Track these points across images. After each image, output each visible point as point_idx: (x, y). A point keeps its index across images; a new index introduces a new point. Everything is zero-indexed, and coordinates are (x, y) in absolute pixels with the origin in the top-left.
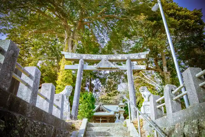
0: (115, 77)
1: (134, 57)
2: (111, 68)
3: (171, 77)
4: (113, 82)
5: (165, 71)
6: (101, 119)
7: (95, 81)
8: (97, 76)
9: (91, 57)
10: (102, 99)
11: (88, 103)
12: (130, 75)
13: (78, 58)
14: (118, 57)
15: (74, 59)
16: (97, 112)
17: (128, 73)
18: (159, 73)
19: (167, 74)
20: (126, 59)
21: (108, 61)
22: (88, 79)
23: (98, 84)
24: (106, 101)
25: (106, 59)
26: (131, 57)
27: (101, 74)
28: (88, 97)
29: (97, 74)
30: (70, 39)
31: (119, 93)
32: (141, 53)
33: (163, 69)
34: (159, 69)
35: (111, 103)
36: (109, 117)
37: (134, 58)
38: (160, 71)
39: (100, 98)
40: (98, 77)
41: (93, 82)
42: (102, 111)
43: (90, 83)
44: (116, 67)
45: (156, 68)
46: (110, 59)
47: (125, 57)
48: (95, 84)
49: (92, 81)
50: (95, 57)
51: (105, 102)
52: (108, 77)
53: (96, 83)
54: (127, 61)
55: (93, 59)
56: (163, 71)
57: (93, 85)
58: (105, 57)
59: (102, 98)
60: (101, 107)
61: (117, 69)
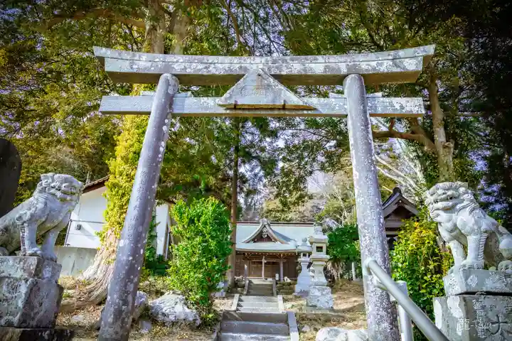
0: (301, 158)
1: (374, 64)
2: (284, 108)
3: (456, 158)
4: (293, 170)
5: (441, 140)
6: (265, 259)
7: (247, 166)
8: (254, 155)
9: (204, 66)
10: (269, 211)
11: (204, 236)
12: (359, 134)
13: (153, 71)
14: (313, 65)
15: (141, 72)
16: (255, 242)
17: (354, 128)
18: (423, 145)
19: (445, 147)
20: (344, 70)
21: (272, 80)
22: (231, 161)
23: (256, 175)
24: (278, 214)
25: (261, 72)
26: (364, 66)
27: (263, 150)
28: (203, 219)
29: (253, 150)
30: (160, 32)
31: (311, 197)
32: (401, 53)
33: (436, 136)
34: (422, 136)
35: (290, 220)
36: (284, 255)
37: (374, 69)
38: (426, 141)
39: (265, 209)
40: (258, 158)
41: (242, 170)
42: (269, 239)
43: (236, 171)
44: (301, 103)
45: (413, 133)
46: (278, 73)
47: (339, 63)
48: (248, 175)
49: (240, 166)
50: (221, 65)
51: (275, 217)
52: (281, 157)
53: (251, 171)
54: (348, 81)
55: (213, 70)
56: (433, 140)
57: (243, 176)
58: (261, 66)
59: (270, 208)
60: (265, 230)
61: (305, 112)
